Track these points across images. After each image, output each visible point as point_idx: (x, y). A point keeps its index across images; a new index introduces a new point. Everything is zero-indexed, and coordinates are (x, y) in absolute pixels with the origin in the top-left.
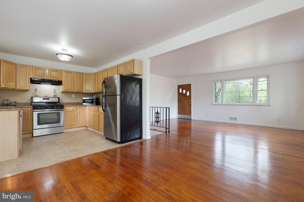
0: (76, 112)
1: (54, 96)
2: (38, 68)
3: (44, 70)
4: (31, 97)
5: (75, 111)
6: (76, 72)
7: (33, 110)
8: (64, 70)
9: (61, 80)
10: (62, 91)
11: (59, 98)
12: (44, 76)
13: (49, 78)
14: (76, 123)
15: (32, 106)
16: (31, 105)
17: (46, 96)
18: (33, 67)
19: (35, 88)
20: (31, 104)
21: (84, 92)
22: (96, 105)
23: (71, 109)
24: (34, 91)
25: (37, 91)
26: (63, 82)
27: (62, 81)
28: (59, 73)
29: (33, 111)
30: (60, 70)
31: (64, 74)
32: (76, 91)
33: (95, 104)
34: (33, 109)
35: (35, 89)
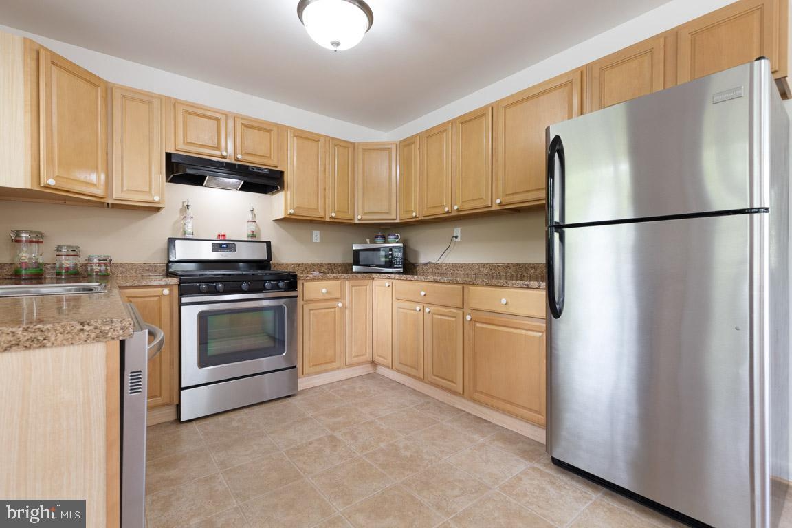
0: (340, 305)
1: (253, 235)
2: (195, 112)
3: (218, 120)
4: (169, 239)
5: (337, 299)
6: (333, 139)
7: (180, 300)
8: (291, 128)
9: (279, 169)
10: (282, 216)
11: (269, 244)
12: (218, 148)
13: (239, 156)
14: (338, 348)
15: (175, 281)
16: (169, 274)
17: (224, 236)
18: (175, 103)
19: (183, 203)
20: (168, 267)
21: (357, 221)
22: (405, 272)
23: (324, 291)
24: (178, 216)
25: (190, 212)
26: (288, 178)
27: (282, 173)
28: (274, 138)
29: (180, 304)
30: (278, 126)
31: (292, 144)
32: (333, 215)
33: (401, 270)
34: (181, 295)
35: (181, 207)
